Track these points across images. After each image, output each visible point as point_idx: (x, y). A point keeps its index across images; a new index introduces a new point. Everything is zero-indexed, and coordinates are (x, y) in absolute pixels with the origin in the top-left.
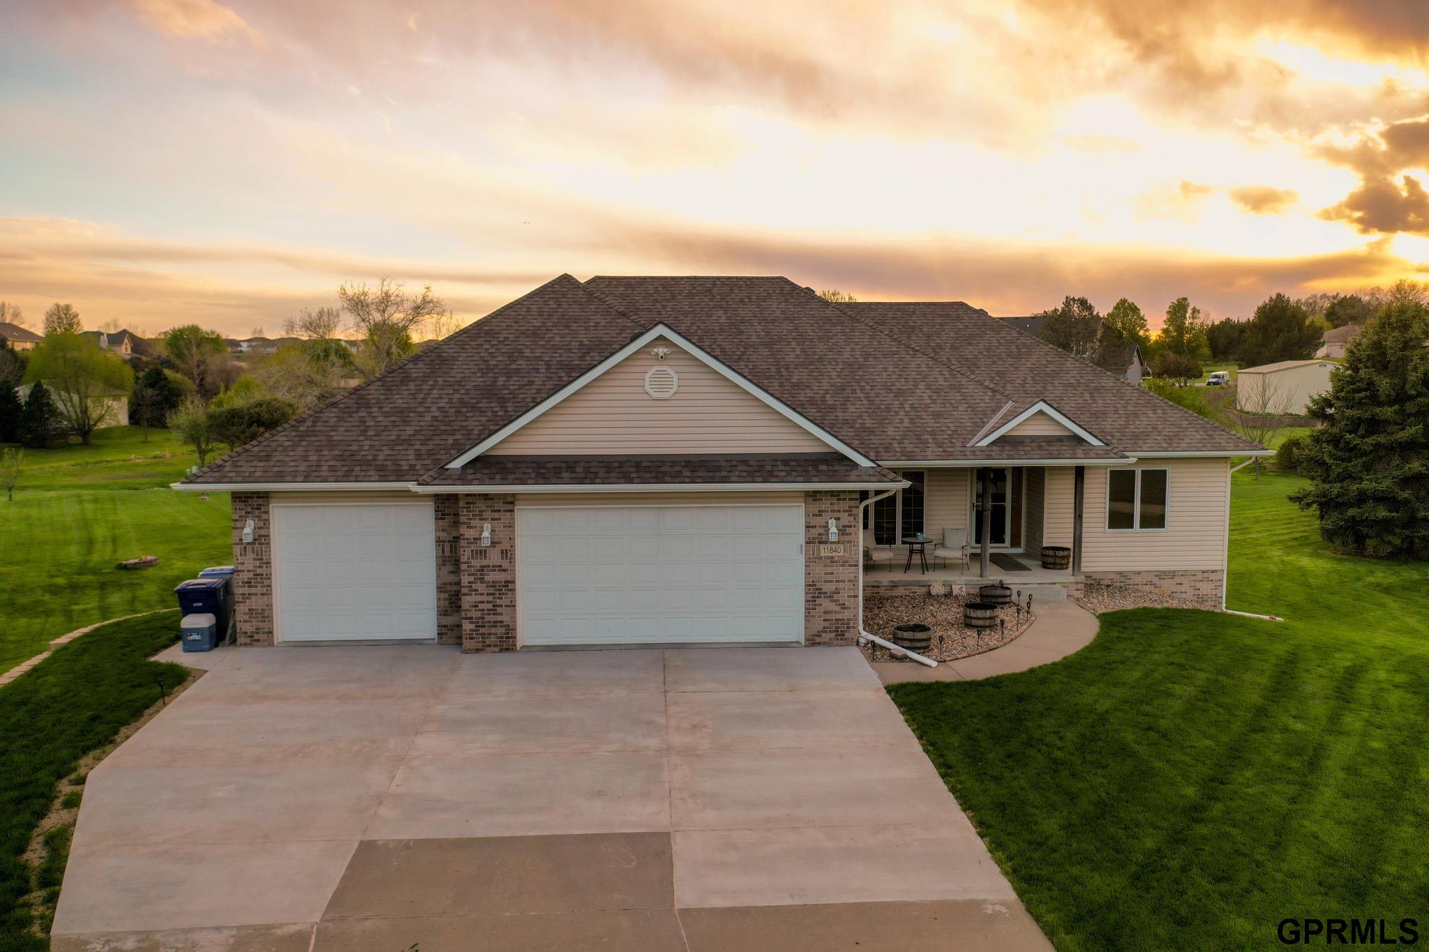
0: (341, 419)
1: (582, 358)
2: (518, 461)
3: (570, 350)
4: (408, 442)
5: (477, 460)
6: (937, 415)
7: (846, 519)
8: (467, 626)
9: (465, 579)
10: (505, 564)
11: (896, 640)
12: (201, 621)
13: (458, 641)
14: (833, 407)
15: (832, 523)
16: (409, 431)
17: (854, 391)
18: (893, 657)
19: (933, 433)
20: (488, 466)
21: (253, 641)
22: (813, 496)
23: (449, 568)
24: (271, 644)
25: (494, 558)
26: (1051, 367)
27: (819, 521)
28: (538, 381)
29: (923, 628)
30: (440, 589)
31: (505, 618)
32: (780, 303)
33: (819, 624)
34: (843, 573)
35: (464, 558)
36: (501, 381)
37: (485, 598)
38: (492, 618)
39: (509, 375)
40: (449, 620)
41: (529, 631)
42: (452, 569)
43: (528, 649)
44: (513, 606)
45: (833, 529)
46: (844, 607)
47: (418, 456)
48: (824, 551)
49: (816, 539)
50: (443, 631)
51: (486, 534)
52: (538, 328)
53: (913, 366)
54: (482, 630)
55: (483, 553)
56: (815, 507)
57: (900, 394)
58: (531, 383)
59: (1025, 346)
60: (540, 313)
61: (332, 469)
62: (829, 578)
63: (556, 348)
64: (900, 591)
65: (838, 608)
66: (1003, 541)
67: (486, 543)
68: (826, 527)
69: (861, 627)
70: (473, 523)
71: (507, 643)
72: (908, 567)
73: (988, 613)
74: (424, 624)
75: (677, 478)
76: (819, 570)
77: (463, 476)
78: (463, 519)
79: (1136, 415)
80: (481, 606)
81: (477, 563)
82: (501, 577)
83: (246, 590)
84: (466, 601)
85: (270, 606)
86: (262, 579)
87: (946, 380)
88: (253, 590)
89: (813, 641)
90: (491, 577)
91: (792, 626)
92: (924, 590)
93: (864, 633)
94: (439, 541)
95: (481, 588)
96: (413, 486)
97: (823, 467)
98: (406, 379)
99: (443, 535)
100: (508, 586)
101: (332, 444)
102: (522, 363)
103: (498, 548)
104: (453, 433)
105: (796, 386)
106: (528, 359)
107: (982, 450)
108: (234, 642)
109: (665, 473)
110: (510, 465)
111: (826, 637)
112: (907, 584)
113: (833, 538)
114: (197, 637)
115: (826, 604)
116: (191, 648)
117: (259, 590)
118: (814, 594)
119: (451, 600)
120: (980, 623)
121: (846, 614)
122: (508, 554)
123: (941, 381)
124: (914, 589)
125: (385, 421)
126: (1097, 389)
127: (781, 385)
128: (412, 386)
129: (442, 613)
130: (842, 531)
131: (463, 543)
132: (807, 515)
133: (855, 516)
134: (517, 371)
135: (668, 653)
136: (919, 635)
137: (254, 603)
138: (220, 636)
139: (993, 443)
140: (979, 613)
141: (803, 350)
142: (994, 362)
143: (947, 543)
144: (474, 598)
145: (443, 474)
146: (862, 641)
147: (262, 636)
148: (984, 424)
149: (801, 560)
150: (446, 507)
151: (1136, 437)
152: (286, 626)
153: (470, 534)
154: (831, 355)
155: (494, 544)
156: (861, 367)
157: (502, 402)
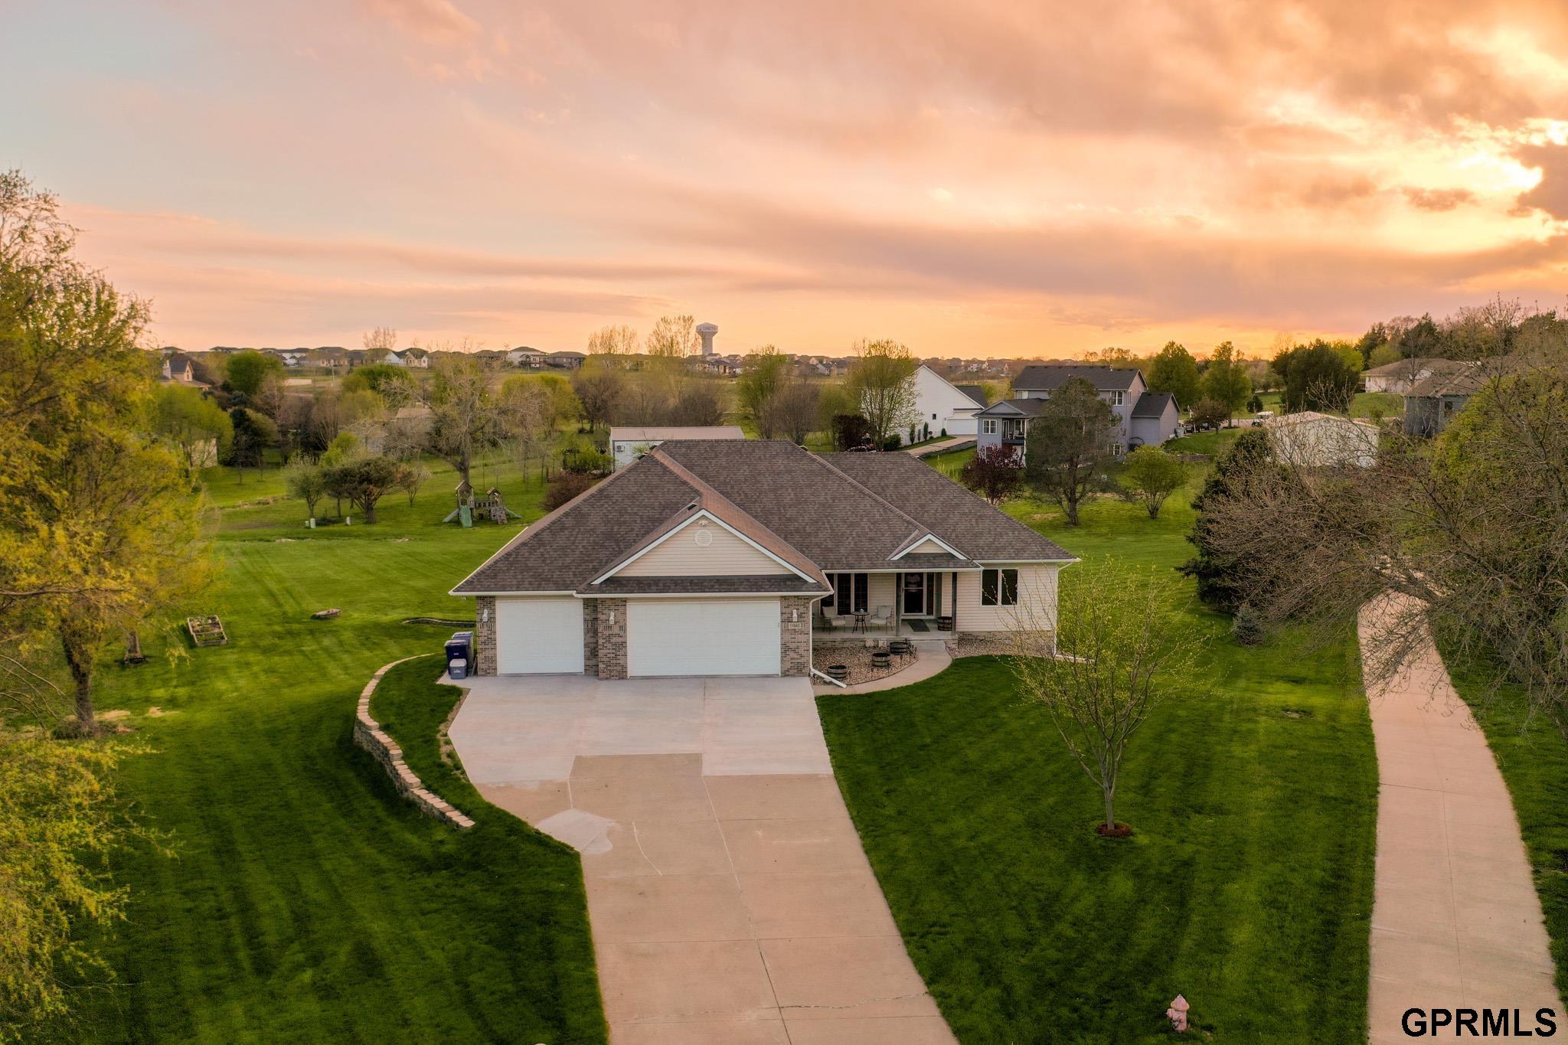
0: (530, 553)
1: (661, 514)
2: (629, 579)
3: (653, 508)
4: (568, 567)
5: (608, 579)
6: (871, 539)
7: (802, 610)
8: (601, 666)
9: (601, 641)
10: (622, 633)
11: (828, 674)
12: (458, 663)
13: (597, 674)
14: (810, 534)
15: (795, 611)
16: (568, 560)
17: (824, 524)
18: (825, 683)
19: (866, 551)
20: (615, 583)
21: (486, 674)
22: (784, 598)
23: (591, 634)
24: (496, 675)
25: (616, 630)
26: (956, 501)
27: (787, 610)
28: (636, 529)
29: (844, 667)
30: (586, 645)
31: (621, 662)
32: (783, 460)
33: (788, 665)
34: (802, 638)
35: (600, 630)
36: (616, 528)
37: (611, 651)
38: (615, 662)
39: (620, 524)
40: (591, 663)
41: (632, 671)
42: (592, 635)
43: (634, 678)
44: (625, 655)
45: (795, 615)
46: (802, 656)
47: (575, 575)
48: (790, 626)
49: (786, 620)
50: (587, 668)
51: (612, 618)
52: (635, 493)
53: (862, 506)
54: (609, 668)
55: (610, 627)
56: (786, 603)
57: (852, 524)
58: (632, 530)
59: (942, 486)
60: (636, 482)
61: (530, 583)
62: (793, 640)
63: (646, 506)
64: (846, 645)
65: (798, 657)
66: (922, 612)
67: (612, 622)
68: (792, 614)
69: (811, 667)
70: (604, 612)
71: (622, 675)
72: (855, 629)
73: (884, 659)
74: (576, 661)
75: (712, 589)
76: (788, 637)
77: (601, 588)
78: (599, 610)
79: (1001, 535)
80: (609, 655)
81: (607, 633)
82: (620, 640)
83: (483, 646)
84: (601, 653)
85: (495, 655)
86: (491, 641)
87: (881, 515)
88: (487, 647)
89: (785, 674)
90: (614, 640)
91: (775, 666)
92: (862, 643)
93: (813, 670)
94: (585, 620)
95: (609, 646)
96: (574, 593)
97: (789, 583)
98: (563, 529)
99: (588, 617)
100: (623, 644)
101: (529, 569)
102: (627, 517)
103: (618, 625)
104: (592, 561)
105: (789, 520)
106: (630, 514)
107: (894, 562)
108: (476, 673)
109: (705, 587)
110: (624, 582)
111: (792, 672)
112: (852, 640)
113: (795, 620)
114: (459, 672)
115: (792, 654)
116: (454, 677)
117: (490, 646)
118: (786, 649)
119: (592, 651)
120: (880, 664)
121: (802, 660)
122: (623, 628)
123: (877, 516)
124: (856, 643)
125: (555, 555)
126: (980, 517)
127: (780, 519)
128: (566, 532)
129: (587, 658)
130: (800, 616)
131: (599, 622)
132: (781, 607)
133: (807, 608)
134: (625, 522)
135: (707, 680)
136: (839, 671)
137: (488, 653)
138: (470, 670)
139: (902, 558)
140: (879, 659)
141: (795, 495)
142: (920, 497)
143: (880, 615)
144: (605, 651)
145: (590, 588)
146: (812, 674)
147: (491, 671)
148: (899, 545)
149: (779, 630)
150: (591, 605)
151: (997, 549)
152: (504, 666)
153: (603, 617)
154: (812, 498)
155: (616, 623)
156: (830, 506)
157: (617, 542)
